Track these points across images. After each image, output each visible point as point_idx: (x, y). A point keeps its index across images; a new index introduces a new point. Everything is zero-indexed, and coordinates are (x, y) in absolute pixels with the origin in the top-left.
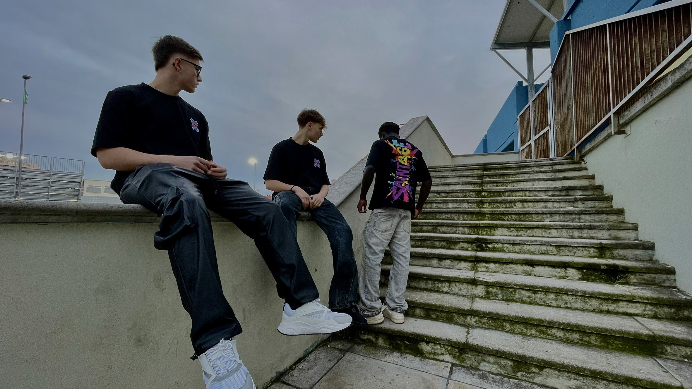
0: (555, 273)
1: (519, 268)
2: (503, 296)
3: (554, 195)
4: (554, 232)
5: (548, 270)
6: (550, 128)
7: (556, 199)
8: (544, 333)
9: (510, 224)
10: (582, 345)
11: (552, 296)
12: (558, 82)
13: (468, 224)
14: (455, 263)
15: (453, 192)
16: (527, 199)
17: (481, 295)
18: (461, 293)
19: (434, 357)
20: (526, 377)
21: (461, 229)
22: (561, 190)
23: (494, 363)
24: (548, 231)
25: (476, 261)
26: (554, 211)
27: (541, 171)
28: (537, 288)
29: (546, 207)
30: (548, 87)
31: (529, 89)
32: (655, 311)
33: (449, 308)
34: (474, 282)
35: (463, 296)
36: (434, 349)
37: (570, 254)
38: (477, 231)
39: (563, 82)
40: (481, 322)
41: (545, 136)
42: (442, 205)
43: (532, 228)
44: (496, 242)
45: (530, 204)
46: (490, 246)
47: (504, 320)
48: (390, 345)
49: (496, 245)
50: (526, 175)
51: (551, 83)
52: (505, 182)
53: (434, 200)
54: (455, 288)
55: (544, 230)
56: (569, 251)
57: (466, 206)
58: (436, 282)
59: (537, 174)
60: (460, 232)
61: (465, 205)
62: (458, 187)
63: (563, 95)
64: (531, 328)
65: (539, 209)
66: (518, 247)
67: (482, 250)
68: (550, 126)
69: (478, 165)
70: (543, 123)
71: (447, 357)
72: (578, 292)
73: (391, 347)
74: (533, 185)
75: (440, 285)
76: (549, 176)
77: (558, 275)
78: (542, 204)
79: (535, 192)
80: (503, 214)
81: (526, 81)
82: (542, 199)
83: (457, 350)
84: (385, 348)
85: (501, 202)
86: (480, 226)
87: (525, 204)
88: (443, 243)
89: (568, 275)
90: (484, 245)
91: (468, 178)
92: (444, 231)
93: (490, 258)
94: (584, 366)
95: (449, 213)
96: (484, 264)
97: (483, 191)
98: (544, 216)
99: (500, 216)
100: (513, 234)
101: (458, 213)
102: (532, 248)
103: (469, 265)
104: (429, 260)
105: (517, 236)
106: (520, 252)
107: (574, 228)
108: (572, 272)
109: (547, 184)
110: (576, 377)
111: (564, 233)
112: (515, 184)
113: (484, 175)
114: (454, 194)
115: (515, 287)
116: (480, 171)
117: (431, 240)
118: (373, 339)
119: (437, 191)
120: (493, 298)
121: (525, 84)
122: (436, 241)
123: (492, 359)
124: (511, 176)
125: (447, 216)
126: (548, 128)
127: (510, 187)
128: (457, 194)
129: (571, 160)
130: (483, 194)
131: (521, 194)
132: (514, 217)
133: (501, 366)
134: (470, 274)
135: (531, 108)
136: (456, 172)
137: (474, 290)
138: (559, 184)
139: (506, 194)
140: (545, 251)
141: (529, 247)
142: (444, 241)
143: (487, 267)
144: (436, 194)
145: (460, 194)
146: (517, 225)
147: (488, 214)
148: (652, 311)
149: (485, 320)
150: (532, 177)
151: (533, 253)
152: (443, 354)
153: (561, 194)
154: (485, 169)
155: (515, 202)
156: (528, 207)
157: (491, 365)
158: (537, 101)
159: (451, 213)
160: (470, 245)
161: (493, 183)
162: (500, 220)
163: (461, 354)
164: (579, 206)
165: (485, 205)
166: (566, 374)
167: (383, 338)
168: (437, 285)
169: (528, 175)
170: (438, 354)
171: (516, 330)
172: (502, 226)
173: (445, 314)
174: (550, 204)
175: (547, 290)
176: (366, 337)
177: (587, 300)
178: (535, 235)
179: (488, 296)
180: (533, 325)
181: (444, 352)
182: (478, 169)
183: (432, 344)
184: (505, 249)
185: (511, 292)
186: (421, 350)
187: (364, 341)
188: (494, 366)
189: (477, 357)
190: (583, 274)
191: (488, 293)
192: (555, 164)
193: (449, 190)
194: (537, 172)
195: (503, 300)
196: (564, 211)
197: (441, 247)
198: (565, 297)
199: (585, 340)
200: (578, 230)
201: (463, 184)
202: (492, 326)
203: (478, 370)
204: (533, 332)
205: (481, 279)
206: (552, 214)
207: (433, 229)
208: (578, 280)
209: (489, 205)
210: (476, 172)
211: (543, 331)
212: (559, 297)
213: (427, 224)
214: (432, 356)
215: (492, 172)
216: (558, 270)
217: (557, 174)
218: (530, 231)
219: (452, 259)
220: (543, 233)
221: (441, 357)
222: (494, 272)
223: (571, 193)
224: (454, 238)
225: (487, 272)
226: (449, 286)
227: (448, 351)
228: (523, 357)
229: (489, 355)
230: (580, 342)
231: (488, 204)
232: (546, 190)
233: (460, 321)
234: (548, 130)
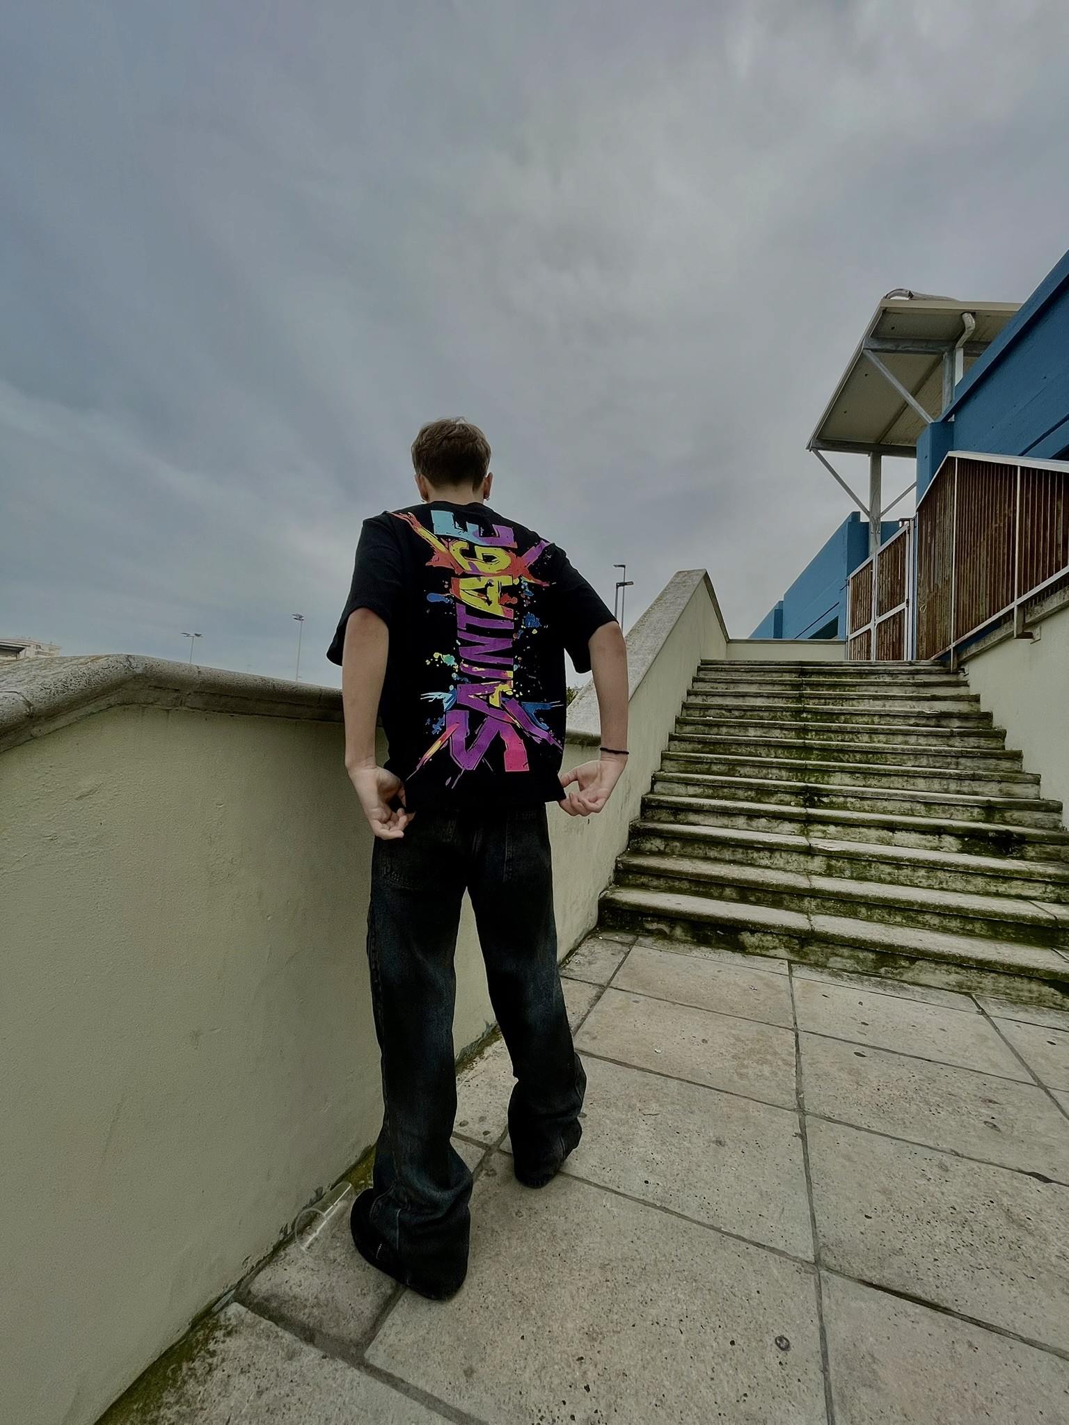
0: (924, 842)
1: (873, 833)
2: (852, 872)
3: (918, 725)
4: (921, 783)
5: (914, 837)
6: (908, 607)
7: (922, 731)
8: (913, 920)
9: (855, 767)
10: (963, 934)
11: (922, 872)
12: (929, 530)
13: (787, 764)
14: (775, 823)
15: (753, 709)
16: (877, 729)
17: (819, 870)
18: (789, 867)
19: (761, 951)
20: (892, 973)
21: (775, 771)
22: (929, 717)
23: (848, 958)
24: (912, 781)
25: (807, 821)
26: (920, 750)
27: (896, 683)
28: (902, 860)
29: (906, 743)
30: (909, 533)
31: (872, 529)
32: (1058, 893)
33: (777, 886)
34: (809, 852)
35: (791, 871)
36: (762, 941)
37: (944, 816)
38: (801, 776)
39: (937, 532)
40: (824, 907)
41: (898, 620)
42: (737, 731)
43: (887, 774)
44: (835, 793)
45: (882, 737)
46: (825, 800)
47: (859, 903)
48: (693, 938)
49: (834, 799)
50: (872, 688)
51: (915, 527)
52: (839, 698)
53: (724, 722)
54: (779, 859)
55: (906, 778)
56: (944, 812)
57: (777, 735)
58: (749, 851)
59: (890, 688)
60: (774, 778)
61: (777, 733)
62: (759, 702)
63: (937, 555)
64: (896, 914)
65: (898, 746)
66: (869, 802)
67: (813, 806)
68: (908, 602)
69: (789, 664)
70: (894, 595)
71: (782, 952)
72: (959, 866)
73: (695, 940)
74: (884, 706)
75: (755, 855)
76: (910, 692)
77: (928, 844)
78: (900, 738)
79: (888, 718)
80: (842, 750)
81: (868, 513)
82: (901, 730)
83: (797, 941)
84: (685, 942)
85: (835, 732)
86: (806, 769)
87: (873, 736)
88: (749, 793)
89: (942, 845)
90: (816, 798)
91: (776, 686)
92: (747, 774)
93: (829, 817)
94: (969, 955)
95: (752, 745)
96: (820, 827)
97: (804, 710)
98: (905, 757)
99: (836, 754)
100: (858, 783)
101: (768, 745)
102: (890, 806)
103: (795, 827)
104: (732, 818)
105: (864, 786)
106: (872, 811)
107: (950, 777)
108: (949, 840)
109: (906, 706)
110: (957, 971)
111: (936, 784)
112: (855, 702)
113: (802, 684)
114: (756, 713)
115: (870, 859)
116: (794, 675)
117: (730, 788)
118: (667, 930)
119: (727, 706)
120: (837, 875)
121: (864, 518)
122: (739, 788)
123: (846, 952)
124: (847, 688)
125: (749, 749)
126: (903, 605)
127: (847, 707)
128: (761, 714)
129: (942, 668)
130: (805, 715)
131: (866, 720)
132: (858, 756)
133: (858, 961)
134: (802, 841)
135: (875, 566)
136: (753, 673)
137: (809, 864)
138: (926, 708)
139: (843, 718)
140: (909, 810)
141: (885, 804)
142: (751, 790)
143: (824, 832)
144: (724, 712)
145: (766, 714)
146: (866, 769)
147: (817, 749)
148: (1055, 894)
149: (830, 904)
150: (882, 692)
151: (891, 813)
152: (775, 948)
153: (929, 723)
154: (803, 673)
155: (859, 733)
156: (879, 742)
157: (844, 961)
158: (886, 555)
159: (756, 744)
160: (793, 798)
161: (819, 697)
162: (836, 761)
163: (802, 947)
164: (957, 744)
165: (810, 734)
166: (945, 967)
167: (681, 927)
168: (751, 855)
169: (876, 688)
170: (768, 949)
171: (875, 918)
172: (843, 770)
173: (770, 896)
174: (913, 739)
175: (915, 864)
176: (654, 926)
177: (970, 878)
178: (891, 786)
179: (829, 872)
180: (899, 909)
181: (778, 945)
182: (790, 672)
183: (760, 935)
184: (849, 805)
185: (865, 867)
186: (743, 943)
187: (650, 933)
188: (848, 961)
189: (826, 950)
190: (964, 844)
191: (829, 867)
192: (918, 672)
193: (747, 706)
194: (889, 685)
195: (851, 878)
196: (935, 751)
197: (746, 800)
198: (940, 874)
199: (968, 928)
200: (956, 781)
201: (768, 697)
202: (840, 912)
203: (826, 967)
204: (898, 919)
205: (820, 847)
206: (917, 754)
207: (729, 769)
208: (956, 852)
209: (816, 735)
210: (787, 677)
211: (911, 917)
212: (931, 874)
213: (720, 762)
214: (758, 951)
215: (814, 679)
216: (930, 837)
217: (921, 689)
218: (884, 780)
219: (769, 817)
220: (905, 784)
221: (772, 952)
222: (835, 839)
223: (944, 723)
224: (768, 786)
225: (824, 838)
226: (770, 857)
227: (784, 944)
228: (891, 946)
229: (843, 946)
230: (961, 931)
231: (814, 733)
232: (906, 716)
233: (792, 906)
234: (904, 610)
